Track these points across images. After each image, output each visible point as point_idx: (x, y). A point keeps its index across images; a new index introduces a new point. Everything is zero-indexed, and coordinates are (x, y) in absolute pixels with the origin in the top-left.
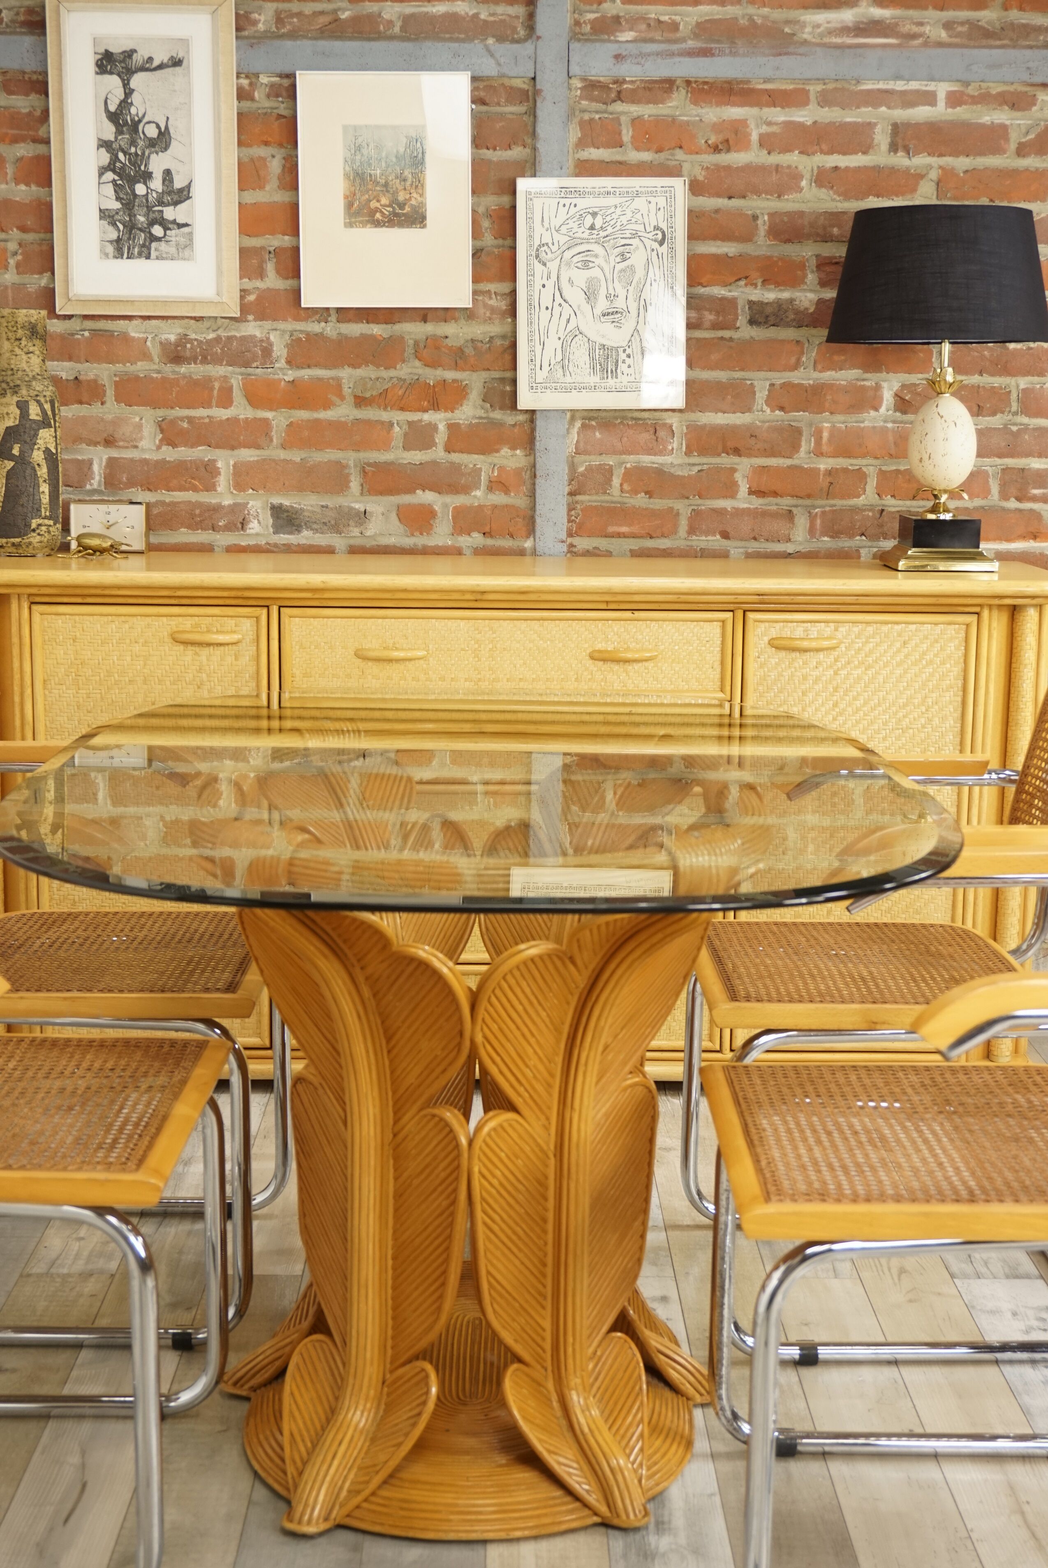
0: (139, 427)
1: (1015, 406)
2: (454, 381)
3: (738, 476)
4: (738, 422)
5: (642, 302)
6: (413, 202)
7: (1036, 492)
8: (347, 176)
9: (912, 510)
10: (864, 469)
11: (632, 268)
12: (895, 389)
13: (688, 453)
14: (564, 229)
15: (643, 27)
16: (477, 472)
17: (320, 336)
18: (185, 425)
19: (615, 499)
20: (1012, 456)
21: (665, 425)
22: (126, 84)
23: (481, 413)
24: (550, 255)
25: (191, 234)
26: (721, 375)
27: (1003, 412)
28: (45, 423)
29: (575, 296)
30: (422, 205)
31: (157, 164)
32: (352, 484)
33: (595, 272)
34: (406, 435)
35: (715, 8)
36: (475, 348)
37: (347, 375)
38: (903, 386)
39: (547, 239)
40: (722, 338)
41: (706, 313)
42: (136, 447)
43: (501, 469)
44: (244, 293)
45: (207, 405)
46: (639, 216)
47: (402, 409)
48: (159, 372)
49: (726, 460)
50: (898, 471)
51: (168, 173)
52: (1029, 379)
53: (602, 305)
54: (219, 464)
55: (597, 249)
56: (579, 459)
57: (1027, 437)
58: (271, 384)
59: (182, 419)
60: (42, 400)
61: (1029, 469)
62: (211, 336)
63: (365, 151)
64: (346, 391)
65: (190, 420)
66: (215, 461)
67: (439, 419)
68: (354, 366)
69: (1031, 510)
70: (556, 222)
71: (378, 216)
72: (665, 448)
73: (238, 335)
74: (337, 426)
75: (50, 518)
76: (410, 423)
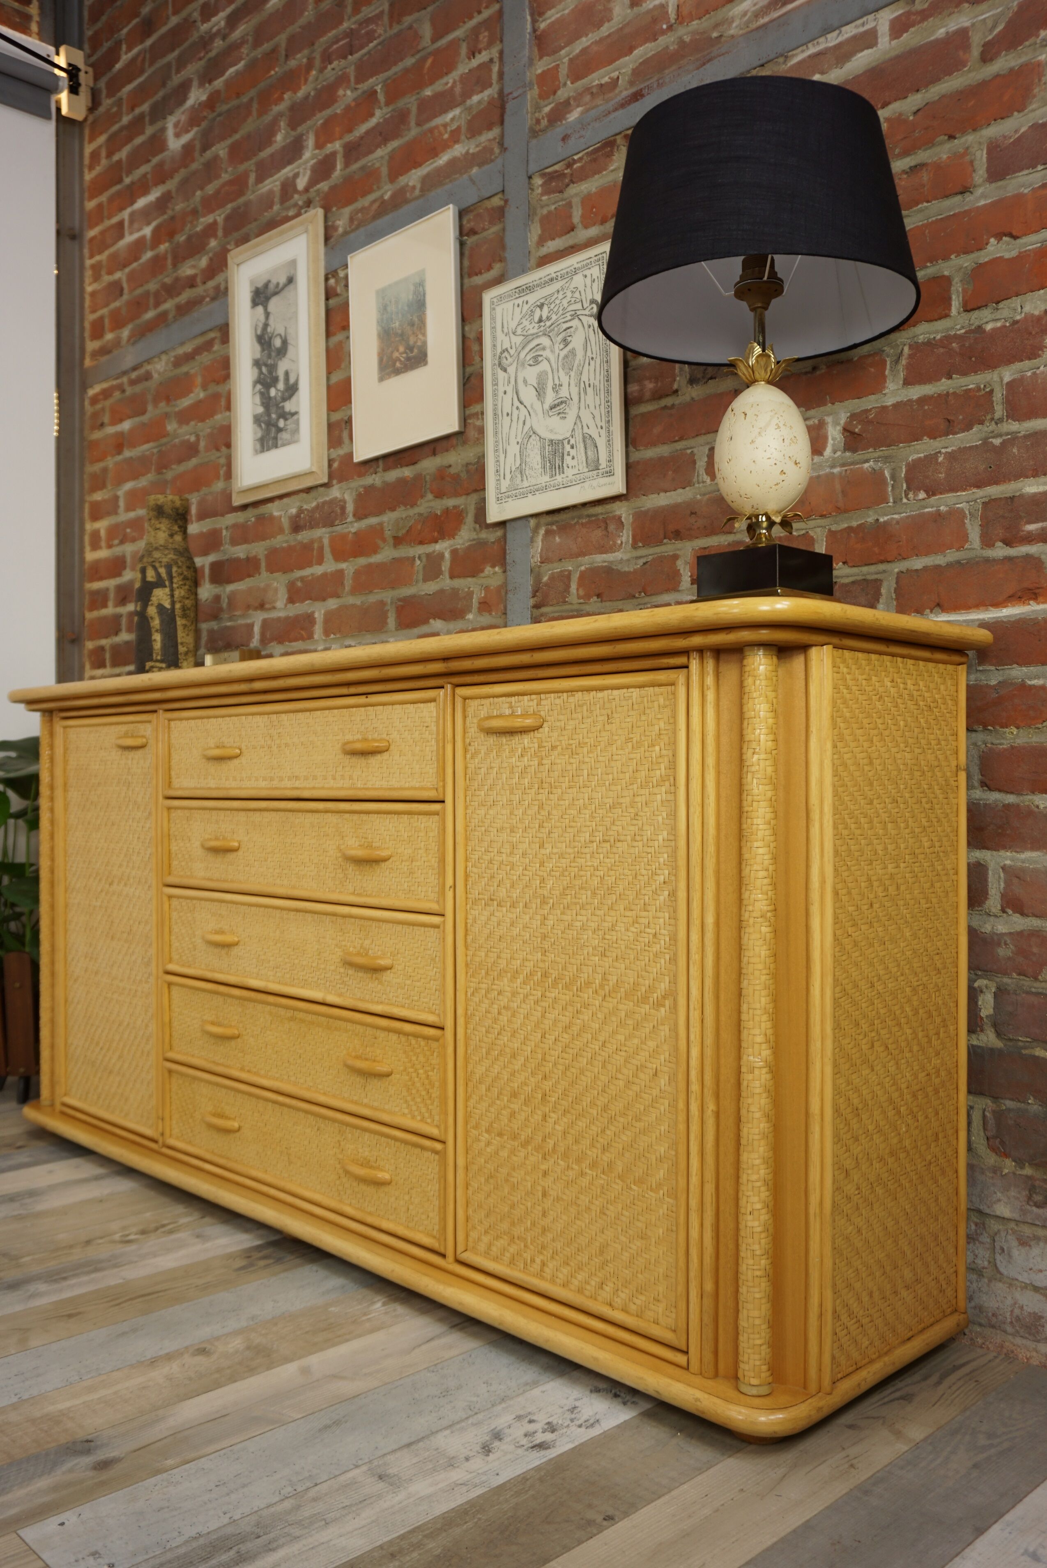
0: (276, 590)
1: (999, 410)
2: (455, 507)
3: (680, 564)
4: (679, 500)
5: (582, 385)
6: (419, 343)
7: (1031, 527)
8: (379, 336)
9: (869, 577)
10: (811, 533)
11: (573, 352)
12: (842, 422)
13: (635, 546)
14: (519, 331)
15: (587, 98)
16: (470, 594)
17: (372, 487)
18: (299, 584)
19: (576, 607)
20: (997, 483)
21: (614, 517)
22: (266, 308)
23: (474, 535)
24: (510, 360)
25: (298, 420)
26: (663, 450)
27: (981, 423)
28: (160, 583)
29: (528, 395)
30: (425, 343)
31: (283, 366)
32: (389, 620)
33: (544, 366)
34: (424, 567)
35: (649, 45)
36: (468, 472)
37: (388, 518)
38: (853, 416)
39: (507, 345)
40: (665, 407)
41: (647, 383)
42: (274, 608)
43: (487, 588)
44: (330, 462)
45: (310, 565)
46: (577, 295)
47: (421, 543)
48: (287, 541)
49: (668, 548)
50: (850, 529)
51: (287, 374)
52: (1018, 366)
53: (550, 398)
54: (316, 615)
55: (545, 341)
56: (545, 567)
57: (1015, 450)
58: (343, 537)
59: (297, 579)
60: (157, 565)
61: (1022, 496)
62: (314, 504)
63: (389, 309)
64: (388, 534)
65: (302, 579)
66: (313, 612)
67: (443, 547)
68: (393, 509)
69: (1028, 557)
70: (513, 325)
71: (398, 365)
72: (615, 544)
73: (327, 499)
74: (380, 566)
75: (161, 661)
76: (428, 556)
